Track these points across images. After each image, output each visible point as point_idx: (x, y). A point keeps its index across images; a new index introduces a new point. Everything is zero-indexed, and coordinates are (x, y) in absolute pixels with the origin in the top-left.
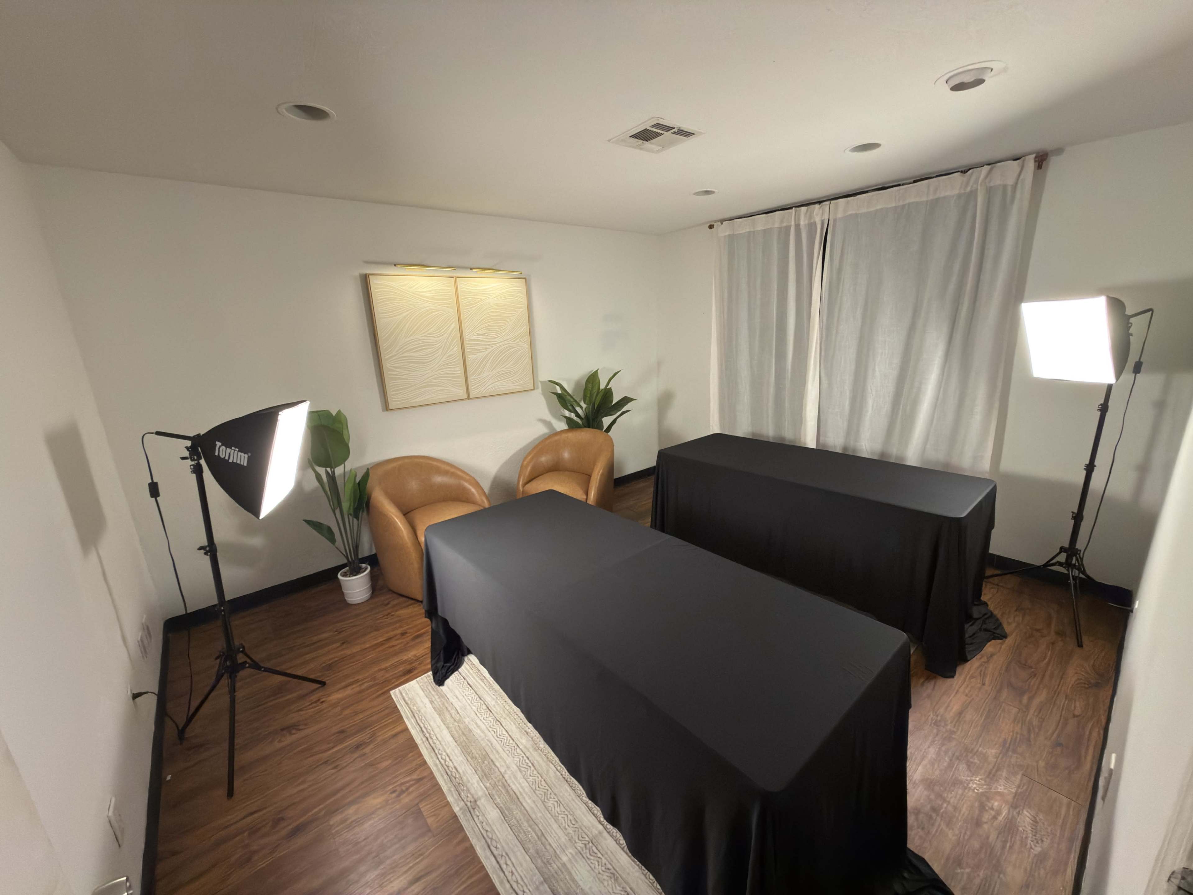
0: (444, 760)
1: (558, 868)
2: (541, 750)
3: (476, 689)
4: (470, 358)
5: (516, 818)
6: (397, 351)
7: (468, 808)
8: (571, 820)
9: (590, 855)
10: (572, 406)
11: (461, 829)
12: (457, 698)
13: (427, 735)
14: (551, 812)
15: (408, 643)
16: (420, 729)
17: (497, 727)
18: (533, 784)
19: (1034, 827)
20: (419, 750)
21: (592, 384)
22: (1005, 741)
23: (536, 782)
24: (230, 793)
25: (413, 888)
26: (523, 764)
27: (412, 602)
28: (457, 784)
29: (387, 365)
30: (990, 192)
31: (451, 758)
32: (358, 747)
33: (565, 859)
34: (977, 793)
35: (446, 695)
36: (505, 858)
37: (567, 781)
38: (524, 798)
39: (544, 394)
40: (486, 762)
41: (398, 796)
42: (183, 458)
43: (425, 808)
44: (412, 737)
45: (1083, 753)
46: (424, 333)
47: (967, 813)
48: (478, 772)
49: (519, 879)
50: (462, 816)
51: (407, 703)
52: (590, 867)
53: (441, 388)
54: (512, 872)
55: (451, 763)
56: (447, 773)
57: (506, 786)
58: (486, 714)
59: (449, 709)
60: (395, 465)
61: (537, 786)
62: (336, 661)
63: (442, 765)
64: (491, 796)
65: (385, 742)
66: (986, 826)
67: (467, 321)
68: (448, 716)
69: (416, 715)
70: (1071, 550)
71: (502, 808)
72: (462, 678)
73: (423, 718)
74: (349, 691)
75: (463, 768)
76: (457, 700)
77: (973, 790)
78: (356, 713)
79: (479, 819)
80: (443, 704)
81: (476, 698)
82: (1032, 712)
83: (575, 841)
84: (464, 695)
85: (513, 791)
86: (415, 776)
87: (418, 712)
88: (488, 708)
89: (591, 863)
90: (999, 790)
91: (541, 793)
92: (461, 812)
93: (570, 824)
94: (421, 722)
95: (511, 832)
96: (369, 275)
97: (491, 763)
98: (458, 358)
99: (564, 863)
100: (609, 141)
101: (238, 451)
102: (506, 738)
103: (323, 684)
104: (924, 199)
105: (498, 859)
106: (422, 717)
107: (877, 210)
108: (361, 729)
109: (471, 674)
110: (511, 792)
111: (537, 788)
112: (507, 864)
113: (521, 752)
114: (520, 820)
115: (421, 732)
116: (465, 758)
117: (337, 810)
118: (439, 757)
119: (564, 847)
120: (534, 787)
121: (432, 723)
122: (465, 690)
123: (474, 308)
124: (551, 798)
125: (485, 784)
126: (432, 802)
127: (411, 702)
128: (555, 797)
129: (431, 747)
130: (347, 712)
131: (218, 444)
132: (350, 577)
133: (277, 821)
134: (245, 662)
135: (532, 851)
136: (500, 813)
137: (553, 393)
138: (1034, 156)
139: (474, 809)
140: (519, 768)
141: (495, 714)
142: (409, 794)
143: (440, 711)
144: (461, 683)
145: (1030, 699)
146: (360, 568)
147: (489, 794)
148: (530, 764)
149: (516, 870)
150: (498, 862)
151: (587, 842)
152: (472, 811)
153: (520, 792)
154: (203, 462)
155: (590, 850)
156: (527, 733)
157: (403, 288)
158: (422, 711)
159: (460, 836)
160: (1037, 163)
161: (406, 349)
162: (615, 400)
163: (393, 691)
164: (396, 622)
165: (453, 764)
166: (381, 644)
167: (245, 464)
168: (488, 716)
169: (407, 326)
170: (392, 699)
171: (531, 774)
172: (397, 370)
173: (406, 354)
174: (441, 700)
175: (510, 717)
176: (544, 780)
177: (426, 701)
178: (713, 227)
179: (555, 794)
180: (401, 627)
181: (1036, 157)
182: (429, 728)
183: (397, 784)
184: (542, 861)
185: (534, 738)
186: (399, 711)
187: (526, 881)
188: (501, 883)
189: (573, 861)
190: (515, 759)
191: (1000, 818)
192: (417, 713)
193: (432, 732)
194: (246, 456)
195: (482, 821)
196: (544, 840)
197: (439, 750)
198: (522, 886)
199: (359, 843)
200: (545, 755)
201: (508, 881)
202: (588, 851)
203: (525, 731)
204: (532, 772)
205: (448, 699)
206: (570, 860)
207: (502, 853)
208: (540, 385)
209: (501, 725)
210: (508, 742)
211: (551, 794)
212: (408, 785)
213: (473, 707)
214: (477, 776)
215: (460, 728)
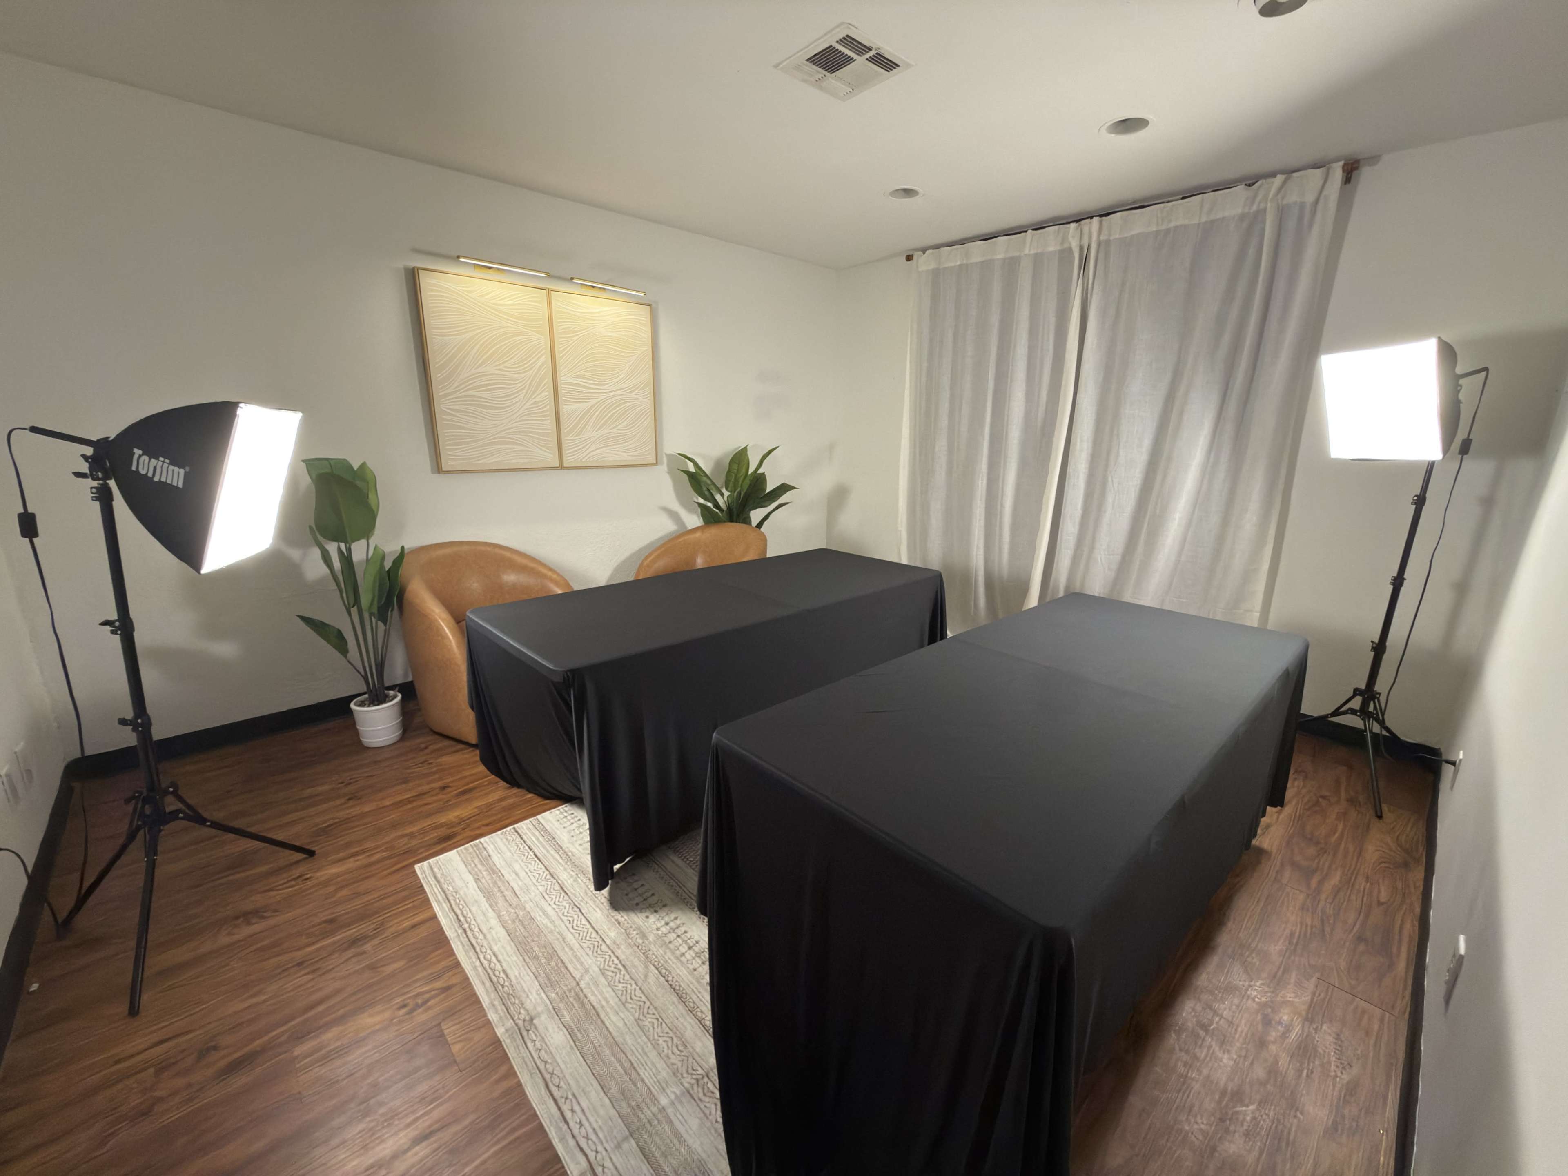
0: (488, 961)
1: (654, 1115)
2: (638, 947)
3: (546, 863)
4: (565, 409)
5: (592, 1043)
6: (456, 387)
7: (519, 1029)
8: (677, 1046)
9: (704, 1095)
10: (709, 490)
11: (505, 1058)
12: (517, 874)
13: (466, 926)
14: (647, 1034)
15: (449, 800)
16: (455, 917)
17: (575, 914)
18: (622, 995)
19: (1338, 1047)
20: (451, 947)
21: (739, 464)
22: (1292, 934)
23: (626, 991)
24: (134, 1011)
25: (417, 1148)
26: (610, 967)
27: (461, 746)
28: (505, 996)
29: (441, 406)
30: (1282, 212)
31: (500, 957)
32: (354, 942)
33: (664, 1101)
34: (1258, 1003)
35: (500, 871)
36: (571, 1100)
37: (674, 989)
38: (607, 1014)
39: (670, 472)
40: (553, 964)
41: (410, 1012)
42: (78, 475)
43: (450, 1029)
44: (442, 928)
45: (1395, 950)
46: (497, 366)
47: (1246, 1029)
48: (540, 978)
49: (590, 1131)
50: (508, 1041)
51: (438, 882)
52: (704, 1112)
53: (522, 448)
54: (580, 1122)
55: (498, 964)
56: (490, 979)
57: (581, 999)
60: (447, 551)
61: (628, 998)
62: (336, 823)
63: (485, 968)
64: (557, 1012)
65: (397, 935)
66: (1273, 1048)
67: (563, 356)
68: (500, 899)
69: (451, 898)
70: (1368, 693)
71: (573, 1029)
72: (527, 848)
73: (462, 902)
74: (351, 864)
75: (516, 972)
77: (1254, 1000)
78: (358, 895)
79: (535, 1045)
80: (495, 883)
81: (545, 875)
82: (1323, 896)
83: (682, 1074)
84: (527, 870)
85: (591, 1003)
86: (439, 984)
87: (454, 894)
88: (562, 888)
89: (705, 1106)
90: (1289, 999)
91: (634, 1006)
92: (507, 1035)
93: (675, 1050)
94: (458, 907)
95: (584, 1063)
96: (419, 269)
97: (560, 965)
98: (548, 407)
99: (663, 1108)
100: (776, 66)
101: (169, 464)
102: (586, 930)
103: (311, 853)
104: (1196, 221)
105: (561, 1104)
106: (460, 901)
107: (1133, 236)
108: (362, 916)
109: (540, 843)
110: (588, 1006)
111: (629, 1000)
112: (573, 1111)
113: (607, 950)
114: (599, 1046)
115: (456, 921)
116: (521, 958)
117: (309, 1033)
118: (481, 957)
119: (664, 1085)
120: (623, 998)
121: (474, 909)
122: (529, 865)
123: (575, 338)
124: (648, 1013)
125: (549, 994)
126: (462, 1021)
127: (445, 880)
128: (656, 1013)
129: (469, 943)
130: (344, 892)
131: (137, 452)
132: (369, 706)
133: (207, 1049)
134: (179, 811)
135: (614, 1090)
136: (569, 1036)
137: (683, 471)
138: (1341, 163)
139: (528, 1031)
140: (602, 971)
141: (572, 897)
142: (429, 1008)
143: (488, 892)
144: (524, 855)
145: (1321, 882)
146: (387, 696)
147: (554, 1009)
148: (620, 966)
149: (588, 1120)
150: (559, 1109)
151: (701, 1076)
152: (525, 1033)
153: (603, 1007)
154: (112, 483)
155: (703, 1089)
156: (619, 923)
157: (469, 294)
158: (462, 893)
159: (503, 1069)
160: (1345, 174)
161: (471, 386)
162: (769, 488)
163: (419, 865)
164: (434, 773)
165: (502, 966)
166: (409, 801)
167: (180, 485)
168: (561, 900)
169: (475, 350)
170: (417, 874)
171: (622, 981)
172: (457, 414)
173: (471, 393)
174: (493, 878)
175: (595, 902)
176: (640, 989)
177: (470, 879)
178: (912, 259)
179: (655, 1008)
180: (440, 779)
181: (1343, 167)
182: (469, 915)
183: (409, 995)
184: (629, 1105)
185: (628, 931)
186: (425, 892)
187: (601, 1135)
189: (676, 1103)
190: (599, 959)
191: (1293, 1035)
192: (453, 896)
193: (473, 922)
194: (182, 471)
195: (540, 1048)
196: (634, 1074)
197: (482, 946)
198: (595, 1143)
199: (338, 1081)
200: (644, 953)
201: (574, 1137)
202: (700, 1090)
203: (617, 920)
204: (622, 976)
205: (503, 876)
206: (673, 1103)
207: (567, 1094)
208: (665, 460)
209: (580, 911)
210: (589, 935)
211: (649, 1008)
212: (427, 996)
213: (540, 888)
214: (537, 983)
215: (518, 916)
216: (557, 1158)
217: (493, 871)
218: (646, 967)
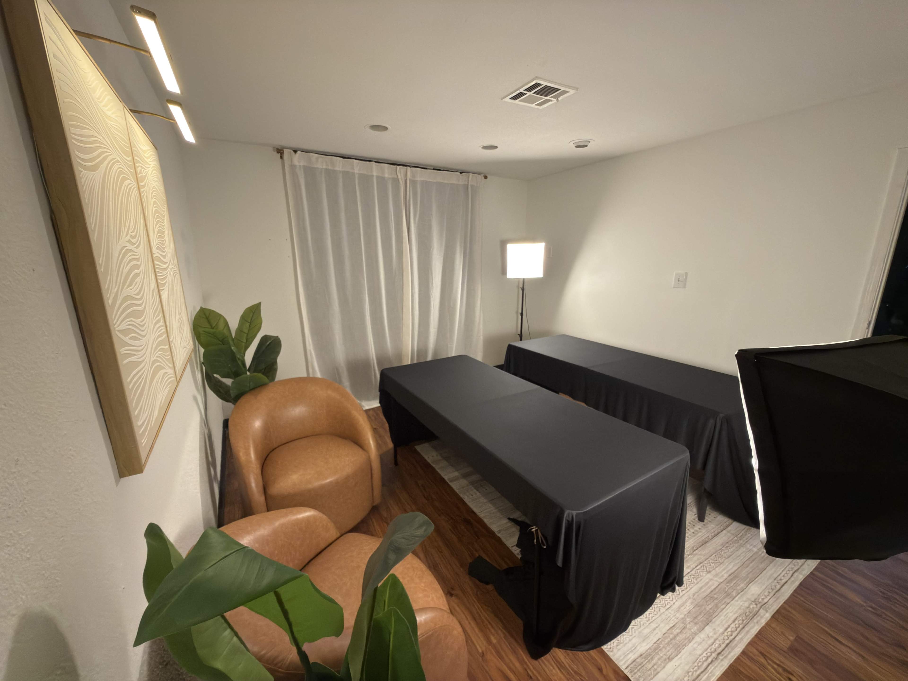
0: (732, 633)
5: (748, 574)
7: (761, 607)
13: (714, 655)
14: (730, 555)
16: (710, 666)
18: (717, 564)
23: (714, 562)
28: (748, 618)
31: (726, 626)
38: (731, 569)
40: (716, 596)
43: (784, 645)
48: (728, 601)
50: (771, 610)
55: (731, 627)
56: (742, 629)
57: (728, 581)
58: (666, 600)
59: (671, 636)
63: (738, 634)
68: (681, 637)
71: (747, 583)
73: (696, 664)
75: (731, 615)
76: (657, 629)
79: (764, 599)
80: (667, 645)
84: (648, 623)
85: (728, 576)
86: (763, 661)
87: (690, 674)
91: (720, 559)
92: (769, 611)
94: (701, 665)
95: (759, 577)
97: (714, 593)
99: (758, 549)
105: (781, 585)
106: (696, 666)
110: (731, 577)
111: (718, 561)
112: (781, 580)
114: (747, 572)
115: (713, 663)
116: (721, 614)
118: (731, 638)
121: (699, 652)
122: (642, 623)
124: (720, 554)
125: (735, 595)
126: (775, 639)
129: (726, 649)
136: (751, 584)
139: (759, 602)
140: (709, 572)
142: (782, 662)
143: (679, 647)
147: (742, 592)
148: (703, 565)
149: (781, 574)
152: (762, 604)
153: (727, 572)
158: (687, 668)
165: (731, 624)
171: (709, 564)
174: (664, 647)
176: (708, 556)
177: (670, 666)
179: (716, 552)
182: (704, 655)
187: (783, 568)
188: (793, 582)
190: (701, 575)
193: (709, 650)
195: (764, 596)
197: (724, 639)
207: (776, 582)
211: (717, 554)
212: (775, 666)
213: (662, 611)
214: (731, 602)
215: (691, 622)
216: (801, 584)
217: (656, 648)
218: (696, 554)
